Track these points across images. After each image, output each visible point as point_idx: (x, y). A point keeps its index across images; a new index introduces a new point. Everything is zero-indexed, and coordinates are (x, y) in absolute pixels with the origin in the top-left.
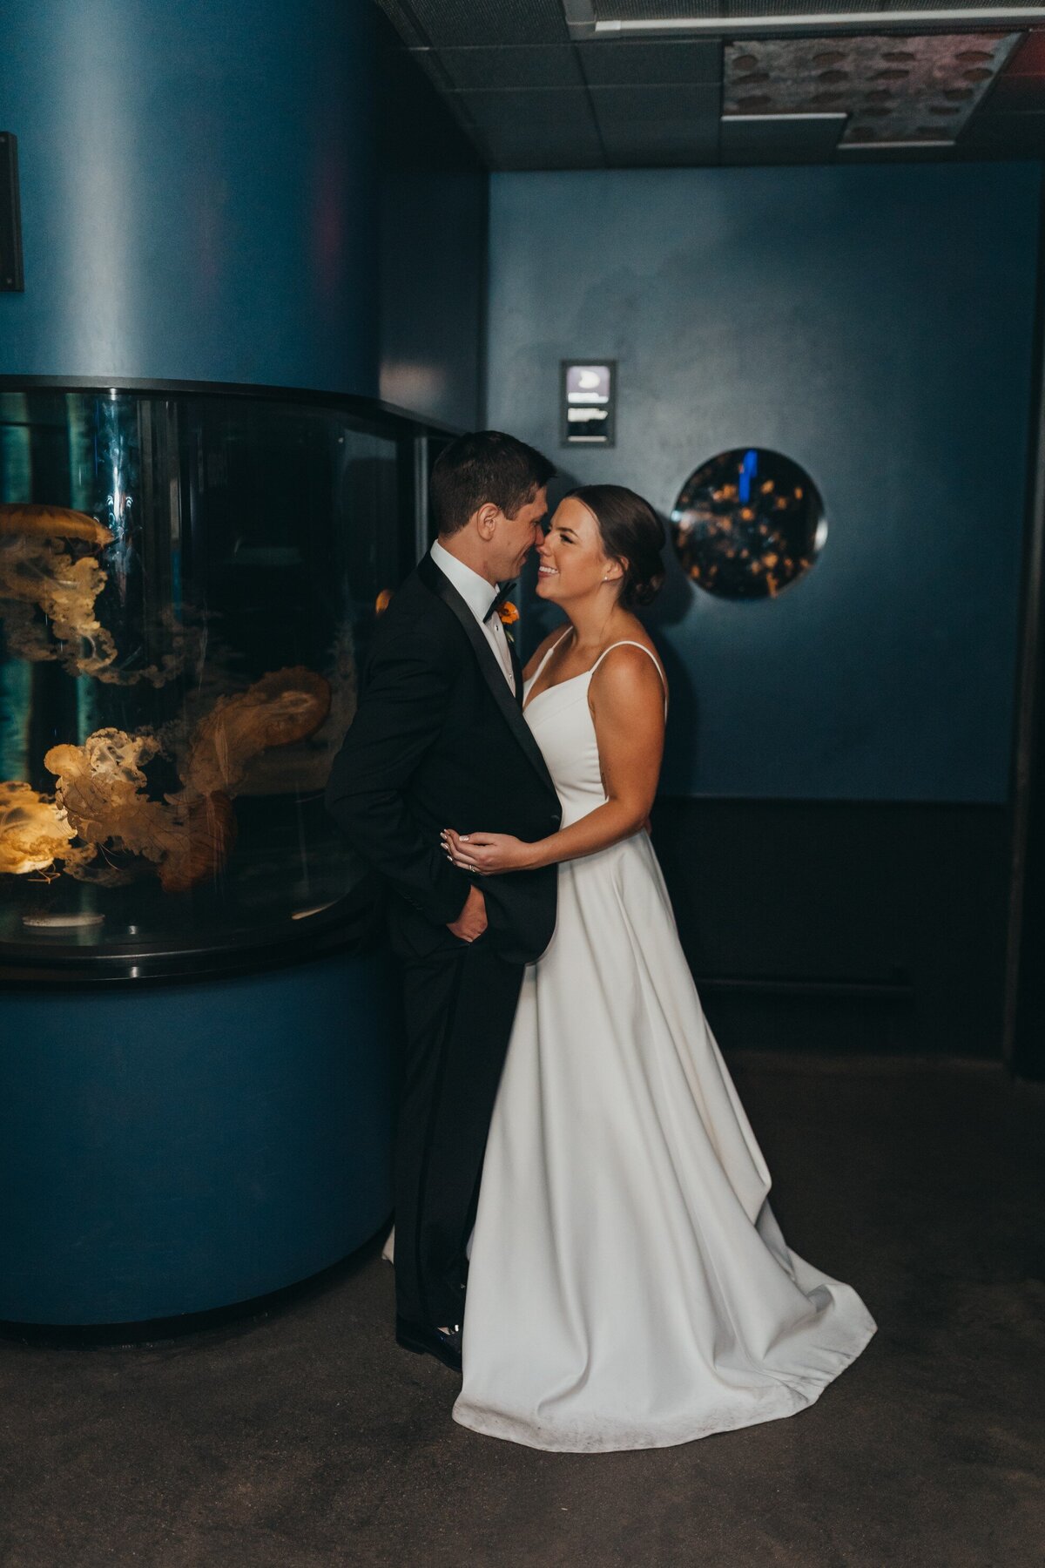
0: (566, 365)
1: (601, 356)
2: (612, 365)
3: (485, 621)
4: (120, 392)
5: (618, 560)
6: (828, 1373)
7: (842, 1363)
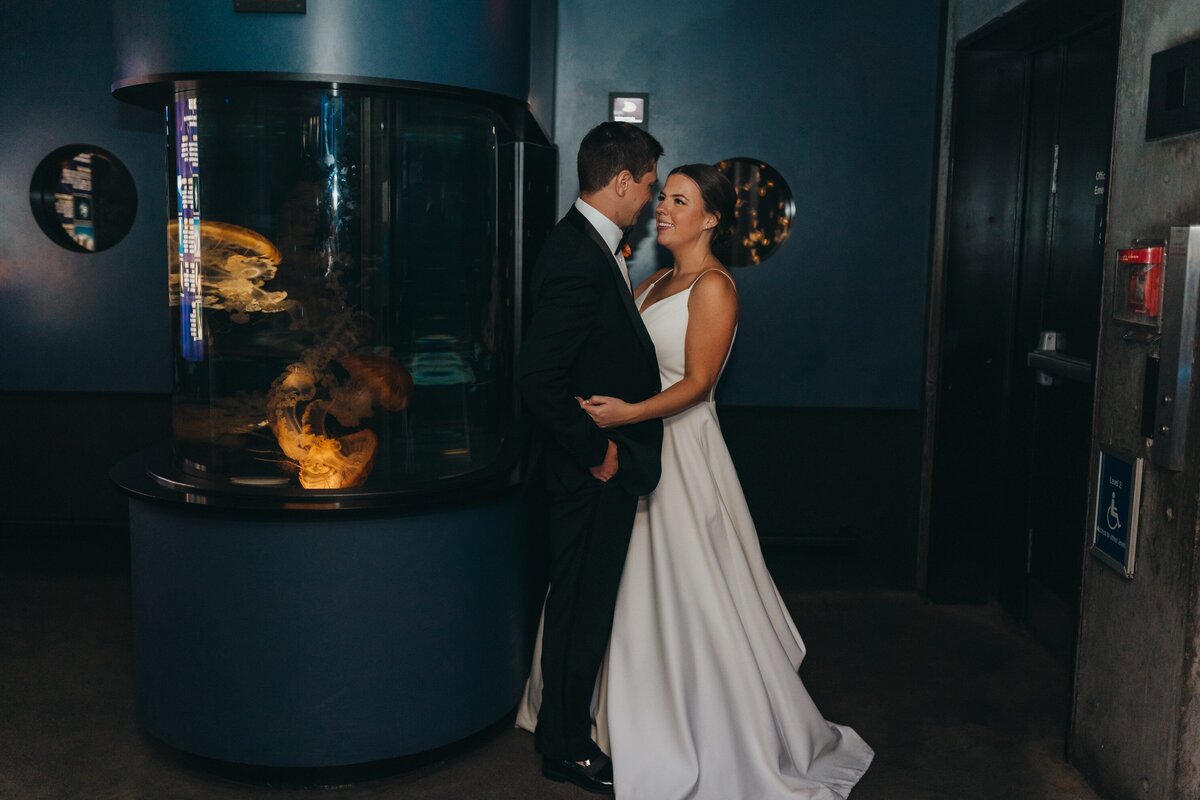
0: (613, 96)
1: (639, 91)
2: (645, 97)
3: (616, 254)
4: (341, 86)
5: (714, 214)
6: (850, 781)
7: (857, 774)
